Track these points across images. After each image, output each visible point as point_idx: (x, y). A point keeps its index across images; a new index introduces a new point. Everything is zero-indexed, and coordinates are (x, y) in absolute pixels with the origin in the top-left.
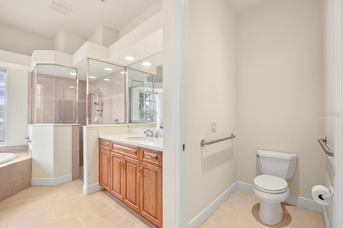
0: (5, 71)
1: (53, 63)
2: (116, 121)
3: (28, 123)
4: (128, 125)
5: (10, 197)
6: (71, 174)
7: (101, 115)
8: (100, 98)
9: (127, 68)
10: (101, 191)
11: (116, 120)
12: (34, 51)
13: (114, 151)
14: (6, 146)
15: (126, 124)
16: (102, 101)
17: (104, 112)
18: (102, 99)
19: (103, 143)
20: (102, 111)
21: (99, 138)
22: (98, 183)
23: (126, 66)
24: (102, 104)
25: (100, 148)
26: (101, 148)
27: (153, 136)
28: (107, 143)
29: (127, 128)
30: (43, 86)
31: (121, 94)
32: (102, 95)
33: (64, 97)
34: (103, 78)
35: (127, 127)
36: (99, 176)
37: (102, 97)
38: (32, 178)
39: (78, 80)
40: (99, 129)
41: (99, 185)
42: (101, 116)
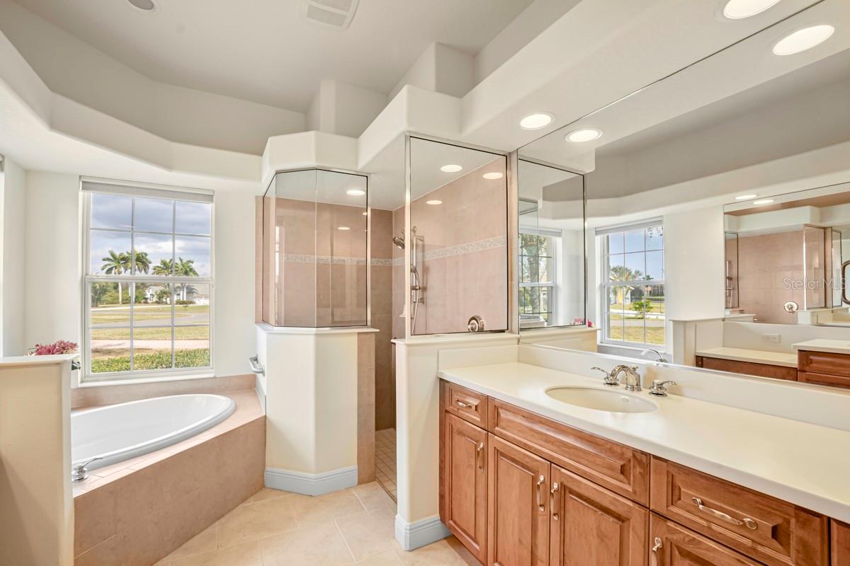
0: (209, 198)
1: (313, 164)
2: (474, 321)
3: (257, 322)
4: (518, 336)
5: (223, 520)
6: (355, 467)
7: (422, 300)
8: (420, 255)
9: (514, 158)
10: (445, 541)
11: (473, 318)
12: (269, 139)
13: (501, 433)
14: (212, 375)
15: (512, 332)
16: (423, 262)
17: (430, 294)
18: (423, 256)
19: (455, 397)
20: (424, 289)
21: (441, 380)
22: (437, 516)
23: (510, 153)
24: (426, 270)
25: (444, 412)
26: (447, 411)
27: (639, 390)
28: (474, 402)
29: (517, 345)
30: (283, 229)
31: (491, 239)
32: (423, 246)
33: (332, 255)
34: (427, 197)
35: (516, 341)
36: (442, 497)
37: (423, 251)
38: (268, 468)
39: (372, 210)
40: (440, 351)
41: (440, 522)
42: (423, 303)
